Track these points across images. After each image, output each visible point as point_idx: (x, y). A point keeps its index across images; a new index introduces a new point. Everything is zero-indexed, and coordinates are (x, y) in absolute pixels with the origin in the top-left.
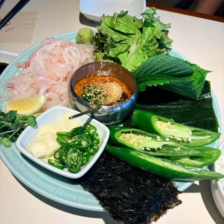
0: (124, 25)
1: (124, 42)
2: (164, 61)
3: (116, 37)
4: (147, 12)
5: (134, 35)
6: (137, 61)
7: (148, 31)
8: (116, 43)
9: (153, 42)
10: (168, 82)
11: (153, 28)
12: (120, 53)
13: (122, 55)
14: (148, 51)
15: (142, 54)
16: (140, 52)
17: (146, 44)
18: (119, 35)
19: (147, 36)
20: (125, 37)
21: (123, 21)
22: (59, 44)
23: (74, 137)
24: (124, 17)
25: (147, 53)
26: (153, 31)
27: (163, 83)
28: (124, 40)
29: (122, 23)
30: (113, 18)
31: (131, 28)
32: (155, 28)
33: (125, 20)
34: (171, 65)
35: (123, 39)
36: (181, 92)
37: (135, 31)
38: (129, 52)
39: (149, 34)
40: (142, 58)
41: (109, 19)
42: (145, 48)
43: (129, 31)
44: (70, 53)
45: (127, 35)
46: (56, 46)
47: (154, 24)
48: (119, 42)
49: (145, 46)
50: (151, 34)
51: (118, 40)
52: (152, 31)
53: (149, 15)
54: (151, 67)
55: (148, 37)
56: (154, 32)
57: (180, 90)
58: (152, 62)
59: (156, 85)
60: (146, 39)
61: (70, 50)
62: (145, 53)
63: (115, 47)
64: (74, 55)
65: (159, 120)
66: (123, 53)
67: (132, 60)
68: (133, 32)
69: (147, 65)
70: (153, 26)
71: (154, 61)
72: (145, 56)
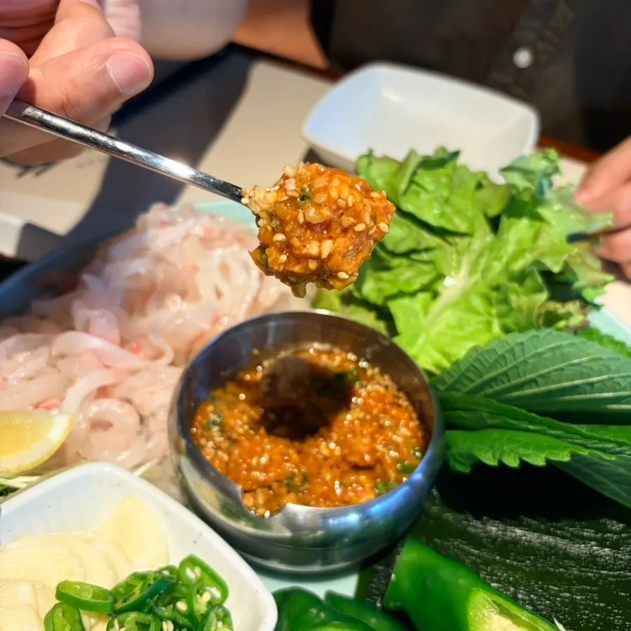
0: (436, 199)
1: (425, 256)
2: (565, 357)
3: (397, 234)
4: (522, 165)
5: (466, 240)
6: (460, 333)
7: (519, 229)
8: (394, 254)
10: (566, 452)
11: (537, 224)
12: (401, 294)
13: (405, 302)
14: (504, 308)
15: (480, 314)
16: (477, 302)
17: (503, 280)
18: (411, 230)
19: (511, 248)
20: (430, 240)
21: (437, 181)
22: (198, 230)
24: (441, 171)
25: (501, 316)
26: (536, 237)
27: (543, 455)
28: (427, 250)
29: (430, 187)
30: (402, 166)
31: (459, 212)
32: (544, 226)
33: (444, 180)
34: (589, 376)
35: (423, 246)
37: (471, 222)
38: (435, 295)
39: (519, 242)
40: (480, 327)
41: (386, 169)
42: (494, 295)
43: (451, 221)
44: (225, 269)
45: (441, 233)
46: (186, 237)
47: (542, 211)
48: (407, 255)
49: (497, 288)
50: (527, 244)
51: (403, 248)
52: (531, 233)
53: (531, 176)
54: (505, 369)
55: (514, 258)
56: (540, 242)
58: (512, 351)
60: (505, 259)
61: (230, 261)
62: (494, 311)
63: (388, 268)
64: (239, 276)
65: (504, 612)
66: (413, 294)
67: (440, 326)
68: (463, 227)
69: (491, 361)
70: (537, 218)
71: (523, 350)
72: (489, 324)
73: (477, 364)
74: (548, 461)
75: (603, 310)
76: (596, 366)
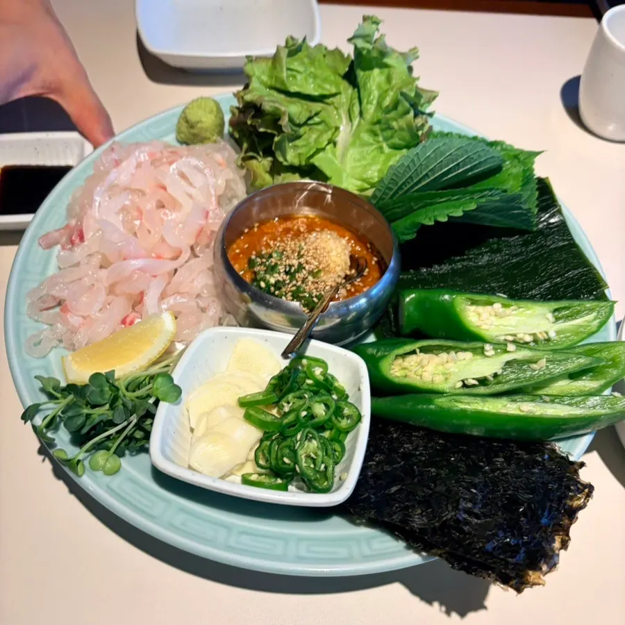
0: (309, 75)
1: (317, 119)
2: (442, 153)
3: (295, 109)
4: (362, 32)
5: (338, 97)
6: (364, 162)
7: (374, 80)
8: (300, 126)
9: (400, 109)
10: (473, 204)
11: (386, 71)
12: (318, 151)
13: (321, 155)
14: (389, 133)
15: (372, 144)
16: (366, 137)
17: (380, 115)
18: (302, 105)
19: (376, 94)
20: (317, 107)
21: (303, 63)
22: (143, 157)
23: (285, 399)
24: (300, 54)
25: (386, 139)
26: (389, 79)
27: (461, 210)
28: (317, 114)
29: (301, 69)
30: (275, 59)
31: (325, 80)
32: (392, 70)
33: (306, 60)
34: (457, 160)
35: (313, 113)
36: (492, 221)
37: (337, 86)
38: (335, 144)
39: (379, 87)
40: (375, 153)
41: (265, 66)
42: (377, 128)
43: (323, 88)
44: (183, 176)
45: (321, 99)
46: (139, 165)
47: (387, 60)
48: (305, 124)
49: (379, 122)
50: (385, 87)
51: (303, 120)
52: (383, 78)
53: (368, 39)
54: (410, 174)
55: (381, 98)
56: (394, 82)
57: (492, 216)
58: (413, 161)
59: (444, 219)
60: (375, 102)
61: (184, 170)
62: (381, 139)
63: (299, 137)
64: (198, 179)
65: (474, 303)
66: (324, 149)
67: (349, 164)
68: (334, 90)
69: (402, 172)
70: (386, 66)
71: (419, 158)
72: (381, 148)
73: (394, 177)
74: (464, 211)
75: (435, 116)
76: (459, 152)
